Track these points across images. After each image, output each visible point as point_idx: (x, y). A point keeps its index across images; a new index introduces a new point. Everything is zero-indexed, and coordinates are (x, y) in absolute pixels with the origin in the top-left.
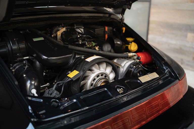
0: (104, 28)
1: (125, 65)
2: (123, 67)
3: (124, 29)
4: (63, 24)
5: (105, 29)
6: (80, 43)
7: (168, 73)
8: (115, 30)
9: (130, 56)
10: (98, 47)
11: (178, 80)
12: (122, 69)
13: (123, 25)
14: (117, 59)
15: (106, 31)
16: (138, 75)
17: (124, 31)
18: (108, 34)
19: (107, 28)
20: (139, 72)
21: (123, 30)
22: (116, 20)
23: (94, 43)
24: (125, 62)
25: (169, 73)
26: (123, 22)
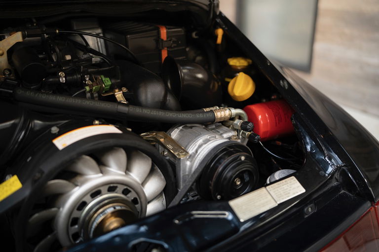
0: (156, 31)
1: (197, 151)
2: (192, 157)
3: (220, 32)
4: (34, 20)
5: (159, 33)
6: (63, 80)
7: (337, 176)
8: (196, 35)
9: (221, 118)
10: (125, 90)
11: (369, 204)
12: (188, 163)
13: (218, 20)
14: (181, 128)
15: (162, 40)
16: (238, 183)
17: (219, 40)
18: (168, 48)
19: (164, 32)
20: (240, 176)
21: (216, 37)
22: (197, 8)
23: (108, 79)
24: (200, 141)
25: (341, 175)
26: (215, 13)
